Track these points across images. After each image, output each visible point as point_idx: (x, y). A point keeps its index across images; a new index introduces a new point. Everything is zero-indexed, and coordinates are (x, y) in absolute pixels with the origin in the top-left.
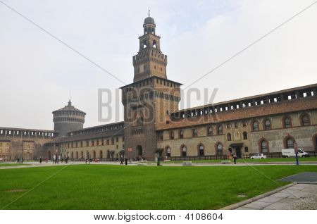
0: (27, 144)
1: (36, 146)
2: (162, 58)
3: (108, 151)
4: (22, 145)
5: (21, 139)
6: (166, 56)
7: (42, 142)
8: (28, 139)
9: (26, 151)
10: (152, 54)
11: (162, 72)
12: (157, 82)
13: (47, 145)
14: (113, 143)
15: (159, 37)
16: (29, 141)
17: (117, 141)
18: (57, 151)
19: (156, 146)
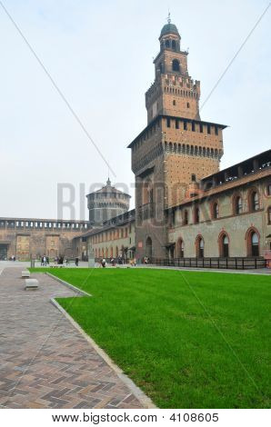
0: (51, 238)
1: (62, 241)
2: (188, 86)
3: (123, 247)
4: (45, 240)
5: (43, 233)
6: (198, 83)
7: (70, 236)
8: (52, 233)
9: (49, 248)
10: (167, 82)
11: (190, 110)
12: (169, 126)
13: (76, 239)
14: (126, 236)
15: (186, 54)
16: (53, 236)
17: (130, 232)
18: (84, 247)
19: (167, 238)
